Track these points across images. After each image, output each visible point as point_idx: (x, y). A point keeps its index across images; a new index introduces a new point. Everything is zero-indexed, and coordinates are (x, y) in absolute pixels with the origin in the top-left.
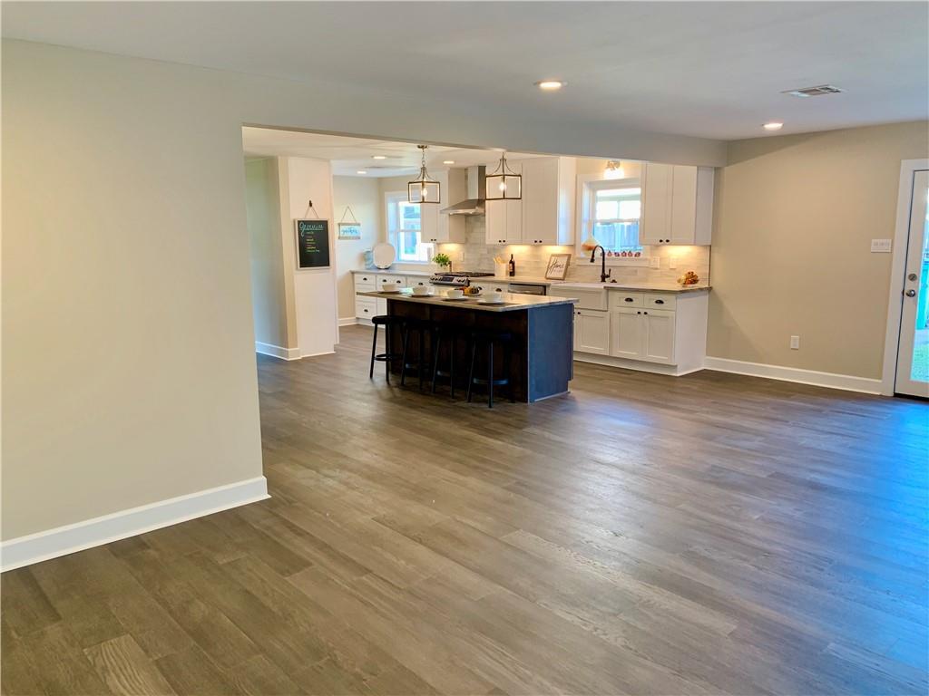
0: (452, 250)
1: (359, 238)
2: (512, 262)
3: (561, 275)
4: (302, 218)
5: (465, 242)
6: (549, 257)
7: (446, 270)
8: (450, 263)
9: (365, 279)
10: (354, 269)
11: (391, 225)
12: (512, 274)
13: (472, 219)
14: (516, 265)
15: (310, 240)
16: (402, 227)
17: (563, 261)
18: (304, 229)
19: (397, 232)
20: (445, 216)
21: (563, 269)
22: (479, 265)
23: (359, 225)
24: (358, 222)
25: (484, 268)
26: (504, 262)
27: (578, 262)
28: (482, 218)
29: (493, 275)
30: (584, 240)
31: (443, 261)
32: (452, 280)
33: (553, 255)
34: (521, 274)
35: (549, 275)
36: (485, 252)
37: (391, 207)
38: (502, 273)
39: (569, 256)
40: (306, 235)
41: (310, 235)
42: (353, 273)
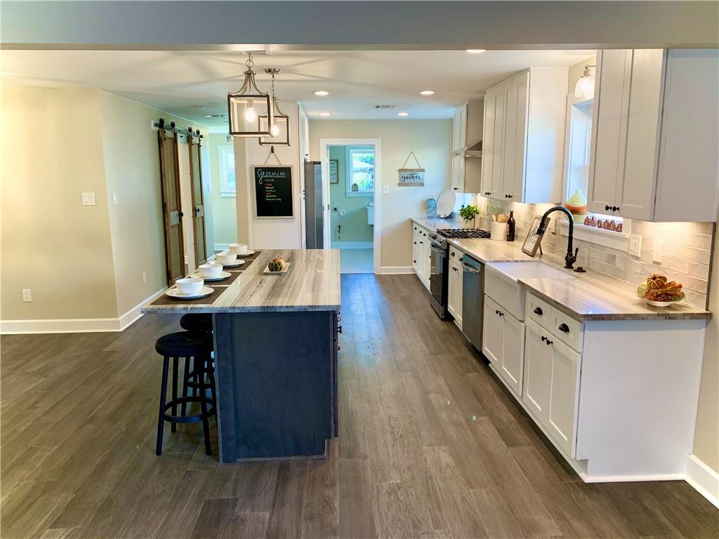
1: (422, 184)
2: (510, 223)
3: (531, 249)
4: (261, 164)
9: (416, 228)
12: (509, 238)
15: (269, 188)
18: (262, 175)
21: (536, 240)
23: (423, 170)
35: (525, 247)
40: (264, 182)
41: (269, 182)
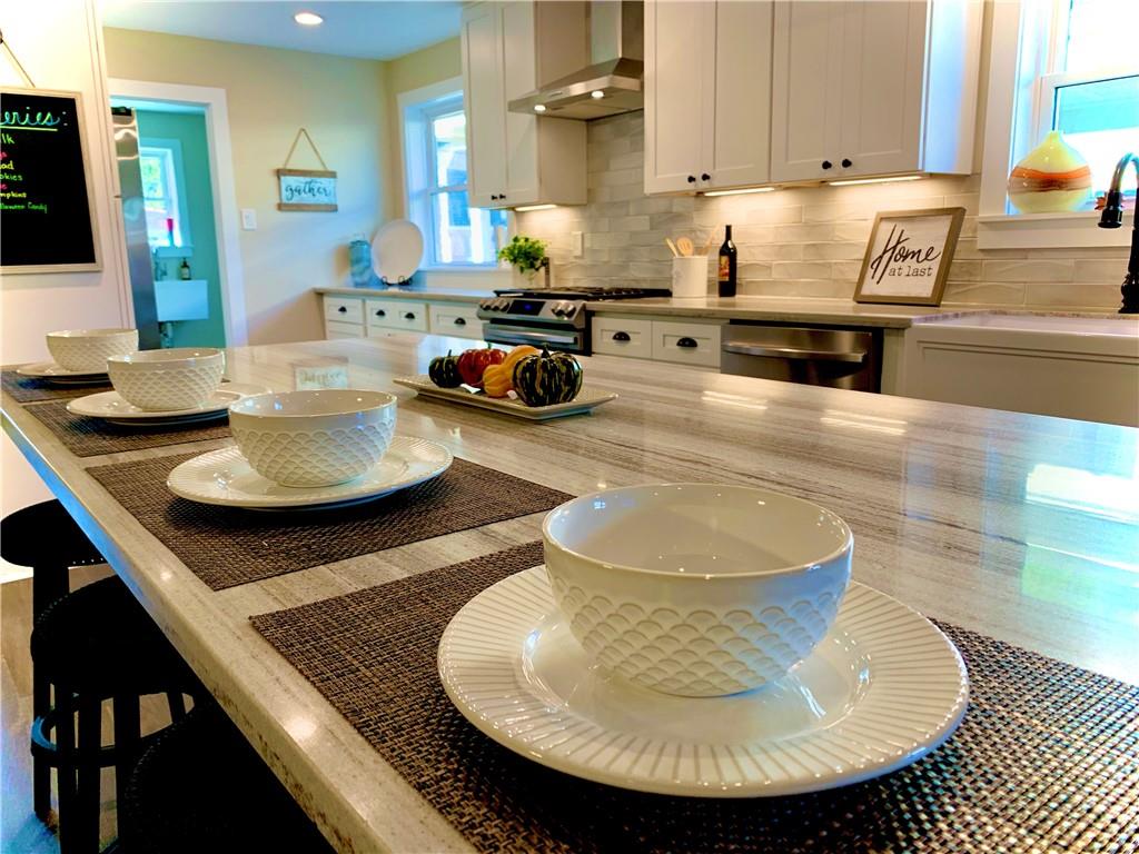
0: (552, 226)
1: (333, 208)
2: (728, 252)
3: (924, 287)
5: (585, 200)
6: (870, 224)
7: (536, 281)
8: (546, 263)
9: (343, 310)
10: (322, 284)
11: (415, 179)
12: (728, 288)
13: (604, 131)
14: (740, 260)
16: (443, 181)
17: (933, 236)
19: (431, 192)
20: (525, 120)
21: (935, 266)
22: (624, 267)
23: (333, 175)
24: (330, 169)
25: (640, 276)
26: (699, 251)
27: (986, 240)
28: (634, 122)
29: (667, 293)
30: (1020, 154)
31: (527, 257)
32: (537, 308)
33: (883, 218)
34: (758, 287)
35: (870, 288)
36: (642, 224)
37: (412, 132)
38: (694, 288)
39: (957, 215)
42: (320, 294)
